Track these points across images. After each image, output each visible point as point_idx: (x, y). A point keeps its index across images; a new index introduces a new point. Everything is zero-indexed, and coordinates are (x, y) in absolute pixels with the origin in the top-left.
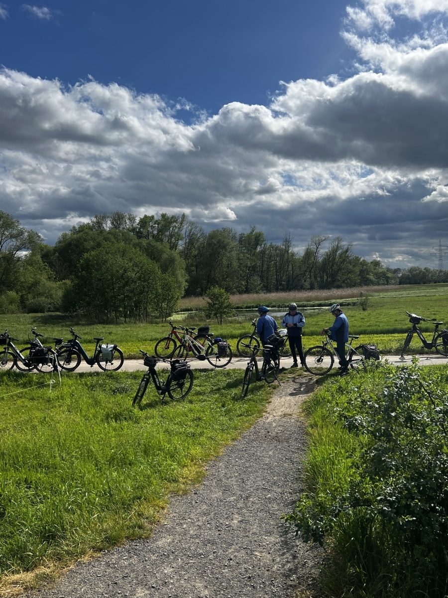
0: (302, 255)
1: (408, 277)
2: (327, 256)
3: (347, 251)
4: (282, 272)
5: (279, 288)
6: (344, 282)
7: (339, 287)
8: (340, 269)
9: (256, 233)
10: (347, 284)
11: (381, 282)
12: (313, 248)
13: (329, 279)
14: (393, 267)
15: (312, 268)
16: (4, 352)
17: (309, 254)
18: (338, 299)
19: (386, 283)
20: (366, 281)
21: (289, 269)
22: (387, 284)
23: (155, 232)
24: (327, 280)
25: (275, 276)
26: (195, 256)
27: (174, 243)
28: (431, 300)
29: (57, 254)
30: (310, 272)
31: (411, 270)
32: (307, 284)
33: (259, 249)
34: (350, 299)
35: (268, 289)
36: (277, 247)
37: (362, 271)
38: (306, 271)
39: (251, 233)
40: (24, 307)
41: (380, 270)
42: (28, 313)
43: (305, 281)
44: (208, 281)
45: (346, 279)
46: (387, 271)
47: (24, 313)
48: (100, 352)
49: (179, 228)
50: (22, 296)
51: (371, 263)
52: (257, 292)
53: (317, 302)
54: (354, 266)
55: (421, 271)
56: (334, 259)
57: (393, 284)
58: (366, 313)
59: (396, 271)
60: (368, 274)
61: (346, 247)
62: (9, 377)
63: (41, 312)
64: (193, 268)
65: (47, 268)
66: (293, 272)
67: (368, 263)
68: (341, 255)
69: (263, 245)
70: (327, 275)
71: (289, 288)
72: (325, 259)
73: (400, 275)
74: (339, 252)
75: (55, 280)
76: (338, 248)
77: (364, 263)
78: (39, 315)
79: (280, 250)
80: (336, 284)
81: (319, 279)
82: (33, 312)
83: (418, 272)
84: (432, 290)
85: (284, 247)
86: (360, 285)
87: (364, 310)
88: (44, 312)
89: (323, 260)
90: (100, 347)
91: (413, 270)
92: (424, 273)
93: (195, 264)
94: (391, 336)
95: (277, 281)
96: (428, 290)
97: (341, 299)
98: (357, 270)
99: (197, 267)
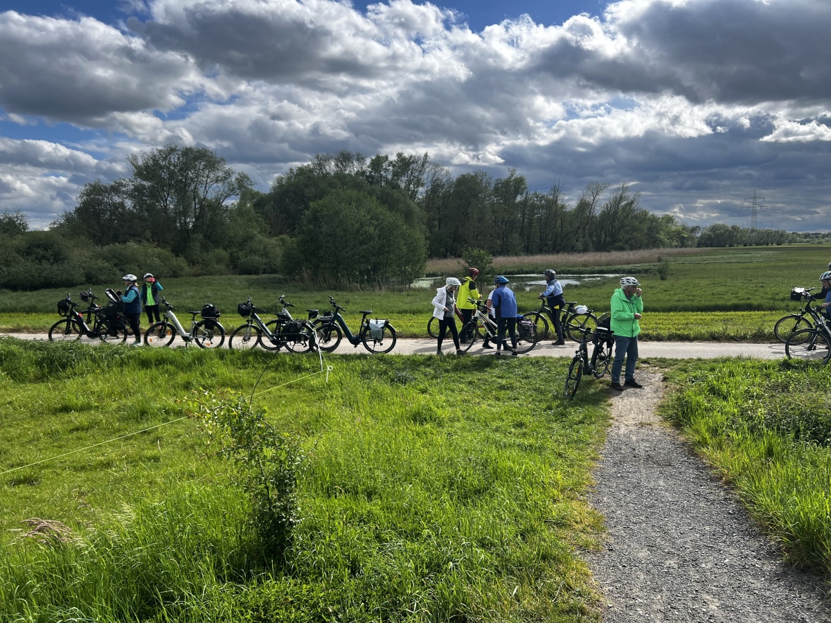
0: (574, 207)
1: (709, 238)
2: (607, 208)
3: (632, 202)
4: (548, 228)
5: (544, 249)
6: (627, 242)
7: (621, 249)
8: (622, 226)
9: (516, 179)
10: (630, 245)
11: (675, 243)
12: (589, 199)
13: (609, 239)
14: (690, 225)
15: (586, 224)
16: (247, 326)
17: (584, 206)
18: (624, 264)
19: (681, 244)
20: (654, 242)
21: (557, 225)
22: (681, 247)
23: (390, 177)
24: (605, 240)
25: (539, 234)
26: (439, 208)
27: (413, 192)
28: (748, 268)
29: (272, 203)
30: (584, 229)
31: (714, 229)
32: (579, 245)
33: (519, 199)
34: (639, 265)
35: (529, 251)
36: (543, 197)
37: (650, 229)
38: (579, 228)
39: (510, 178)
40: (235, 267)
41: (674, 228)
42: (240, 275)
43: (577, 241)
44: (454, 239)
45: (630, 239)
46: (683, 229)
47: (234, 274)
48: (368, 328)
49: (420, 172)
50: (231, 254)
51: (663, 218)
52: (517, 254)
53: (597, 268)
54: (640, 222)
55: (727, 231)
56: (616, 212)
57: (691, 246)
58: (666, 283)
59: (694, 230)
60: (658, 233)
61: (631, 198)
62: (256, 358)
63: (255, 274)
64: (436, 223)
65: (260, 219)
66: (562, 229)
67: (659, 218)
68: (624, 208)
69: (525, 194)
70: (605, 234)
71: (555, 249)
72: (603, 212)
73: (699, 235)
74: (623, 203)
75: (271, 235)
76: (621, 198)
77: (654, 219)
78: (254, 277)
79: (546, 200)
80: (617, 244)
81: (595, 239)
82: (245, 274)
83: (722, 231)
84: (744, 255)
85: (551, 197)
86: (647, 247)
87: (663, 279)
88: (258, 274)
89: (602, 214)
90: (368, 322)
91: (716, 229)
92: (731, 232)
93: (437, 217)
94: (713, 315)
95: (541, 240)
96: (740, 255)
97: (627, 264)
98: (645, 226)
99: (440, 221)
